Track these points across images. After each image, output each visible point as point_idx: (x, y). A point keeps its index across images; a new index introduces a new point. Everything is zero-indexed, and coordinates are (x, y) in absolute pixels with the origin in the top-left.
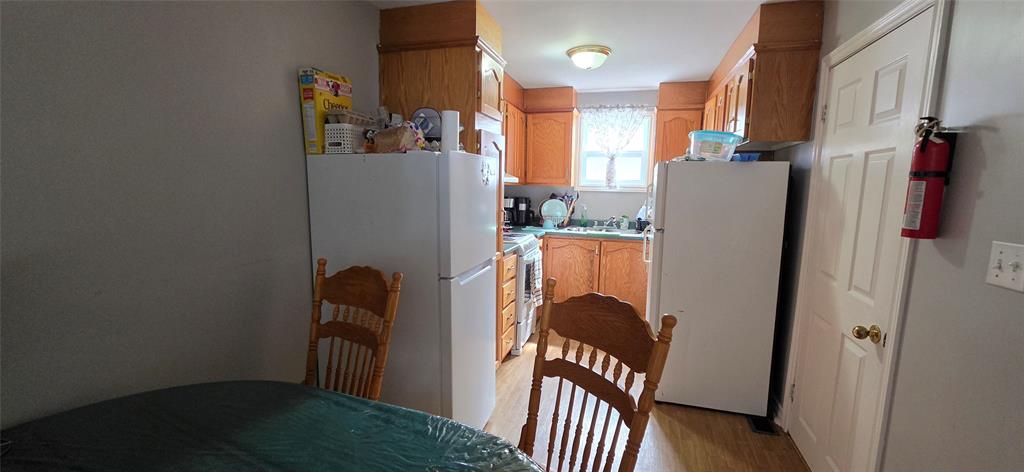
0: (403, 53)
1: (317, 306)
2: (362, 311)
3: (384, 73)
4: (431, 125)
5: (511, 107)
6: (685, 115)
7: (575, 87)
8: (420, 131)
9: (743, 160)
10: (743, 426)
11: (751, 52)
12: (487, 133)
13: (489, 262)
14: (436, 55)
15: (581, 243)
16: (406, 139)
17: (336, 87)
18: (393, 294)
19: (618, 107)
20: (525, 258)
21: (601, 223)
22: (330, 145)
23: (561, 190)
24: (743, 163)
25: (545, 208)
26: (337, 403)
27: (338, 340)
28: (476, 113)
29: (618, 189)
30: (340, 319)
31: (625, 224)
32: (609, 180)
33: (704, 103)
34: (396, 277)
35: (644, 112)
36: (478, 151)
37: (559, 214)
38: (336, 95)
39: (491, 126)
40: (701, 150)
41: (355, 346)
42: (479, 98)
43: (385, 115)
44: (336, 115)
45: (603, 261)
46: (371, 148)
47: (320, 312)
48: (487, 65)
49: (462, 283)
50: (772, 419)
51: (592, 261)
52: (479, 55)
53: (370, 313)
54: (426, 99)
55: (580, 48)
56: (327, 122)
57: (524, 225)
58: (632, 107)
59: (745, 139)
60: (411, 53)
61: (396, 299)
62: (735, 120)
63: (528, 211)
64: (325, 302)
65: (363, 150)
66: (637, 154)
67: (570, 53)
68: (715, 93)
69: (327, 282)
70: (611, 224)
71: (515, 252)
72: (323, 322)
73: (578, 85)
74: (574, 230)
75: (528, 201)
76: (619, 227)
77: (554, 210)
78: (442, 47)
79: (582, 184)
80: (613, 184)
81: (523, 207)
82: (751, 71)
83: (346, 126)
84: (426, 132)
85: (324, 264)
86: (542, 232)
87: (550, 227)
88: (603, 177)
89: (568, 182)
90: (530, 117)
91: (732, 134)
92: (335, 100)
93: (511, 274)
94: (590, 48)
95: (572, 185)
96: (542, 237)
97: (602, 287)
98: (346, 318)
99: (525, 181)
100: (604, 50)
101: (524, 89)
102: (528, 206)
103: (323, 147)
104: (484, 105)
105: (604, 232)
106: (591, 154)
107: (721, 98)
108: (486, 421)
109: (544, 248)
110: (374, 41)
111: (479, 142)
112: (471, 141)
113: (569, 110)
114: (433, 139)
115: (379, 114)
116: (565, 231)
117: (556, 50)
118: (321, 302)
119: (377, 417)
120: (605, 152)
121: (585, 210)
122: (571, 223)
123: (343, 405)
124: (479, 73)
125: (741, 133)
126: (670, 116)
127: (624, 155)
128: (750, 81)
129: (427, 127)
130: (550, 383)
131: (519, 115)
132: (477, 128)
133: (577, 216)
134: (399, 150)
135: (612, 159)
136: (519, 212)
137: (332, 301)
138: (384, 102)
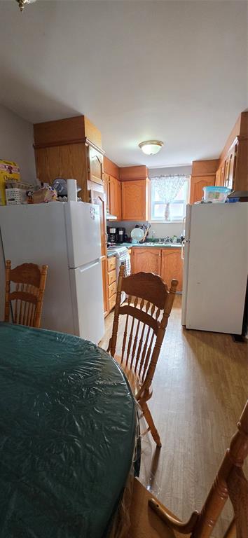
0: (47, 149)
1: (9, 284)
2: (30, 286)
3: (38, 160)
4: (62, 188)
5: (111, 178)
6: (206, 179)
7: (147, 166)
8: (55, 191)
9: (230, 202)
10: (229, 340)
11: (236, 141)
12: (95, 192)
13: (98, 260)
14: (64, 149)
15: (152, 251)
16: (47, 195)
17: (10, 169)
18: (43, 276)
19: (170, 176)
20: (120, 259)
21: (162, 240)
22: (10, 200)
23: (141, 223)
24: (231, 203)
25: (133, 233)
26: (14, 329)
27: (19, 301)
28: (88, 181)
29: (171, 221)
30: (20, 290)
31: (175, 240)
32: (166, 217)
33: (215, 172)
34: (44, 268)
35: (185, 178)
36: (90, 202)
37: (140, 236)
38: (11, 173)
39: (99, 188)
40: (209, 197)
41: (28, 303)
42: (89, 172)
43: (39, 184)
44: (11, 184)
45: (163, 260)
46: (31, 201)
47: (9, 287)
48: (93, 155)
49: (82, 271)
50: (245, 336)
51: (157, 260)
52: (88, 148)
53: (33, 287)
54: (61, 174)
55: (146, 143)
56: (6, 188)
57: (122, 243)
58: (178, 175)
59: (232, 190)
60: (51, 148)
61: (45, 278)
62: (228, 180)
63: (124, 235)
64: (11, 282)
65: (26, 203)
66: (181, 202)
67: (141, 146)
68: (220, 166)
69: (12, 272)
70: (168, 241)
71: (115, 256)
72: (11, 292)
73: (149, 164)
74: (148, 244)
75: (124, 230)
76: (172, 241)
77: (137, 234)
78: (68, 144)
79: (152, 219)
80: (168, 219)
81: (121, 233)
82: (236, 151)
83: (16, 189)
84: (60, 191)
85: (10, 263)
86: (131, 245)
87: (135, 243)
88: (163, 215)
89: (144, 218)
90: (123, 183)
91: (226, 188)
92: (10, 176)
93: (113, 267)
94: (152, 142)
95: (147, 220)
96: (131, 248)
97: (163, 274)
98: (22, 290)
99: (121, 218)
100: (159, 143)
101: (120, 168)
102: (124, 233)
103: (6, 202)
104: (92, 177)
105: (164, 245)
106: (157, 203)
107: (223, 168)
108: (100, 340)
109: (132, 254)
110: (31, 142)
111: (90, 196)
112: (85, 196)
113: (145, 179)
114: (63, 195)
115: (36, 183)
116: (144, 245)
117: (133, 144)
118: (9, 282)
119: (33, 334)
120: (164, 200)
121: (154, 233)
122: (147, 240)
123: (17, 330)
124: (88, 158)
125: (230, 187)
126: (199, 179)
127: (175, 203)
128: (235, 157)
129: (60, 189)
130: (122, 318)
131: (116, 182)
132: (89, 189)
133: (150, 237)
134: (44, 202)
135: (168, 205)
136: (119, 236)
137: (15, 282)
138: (40, 177)
